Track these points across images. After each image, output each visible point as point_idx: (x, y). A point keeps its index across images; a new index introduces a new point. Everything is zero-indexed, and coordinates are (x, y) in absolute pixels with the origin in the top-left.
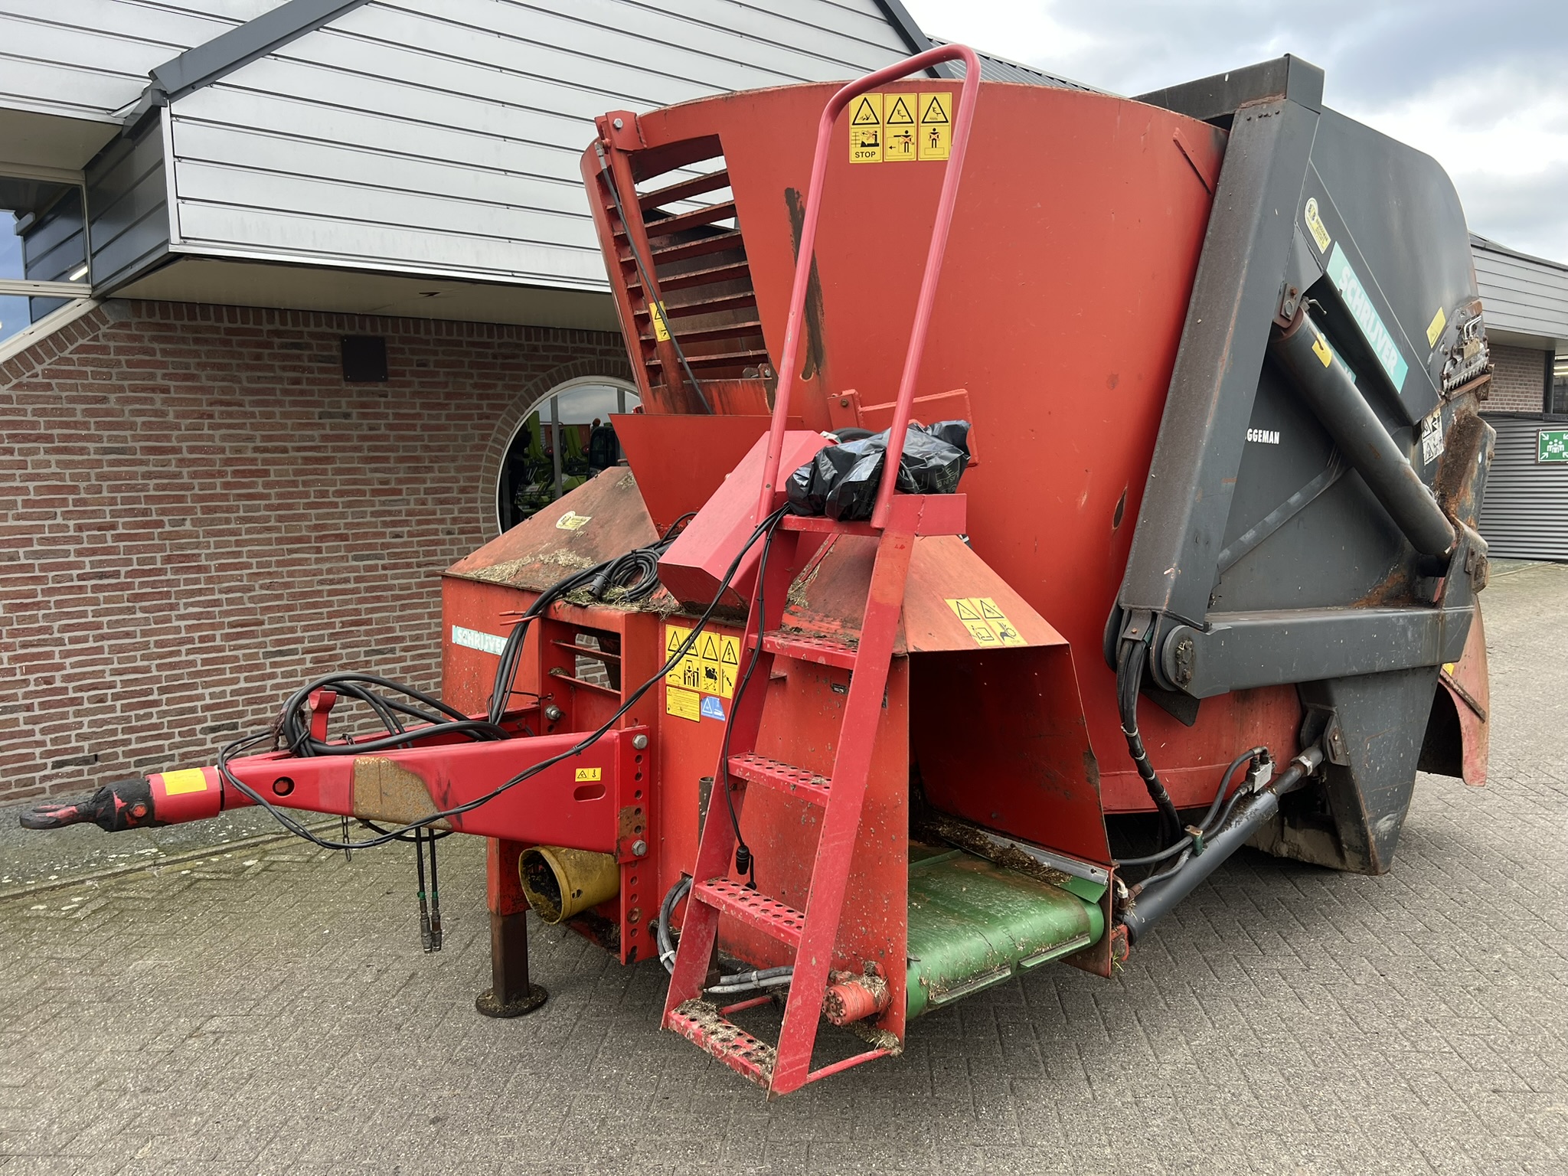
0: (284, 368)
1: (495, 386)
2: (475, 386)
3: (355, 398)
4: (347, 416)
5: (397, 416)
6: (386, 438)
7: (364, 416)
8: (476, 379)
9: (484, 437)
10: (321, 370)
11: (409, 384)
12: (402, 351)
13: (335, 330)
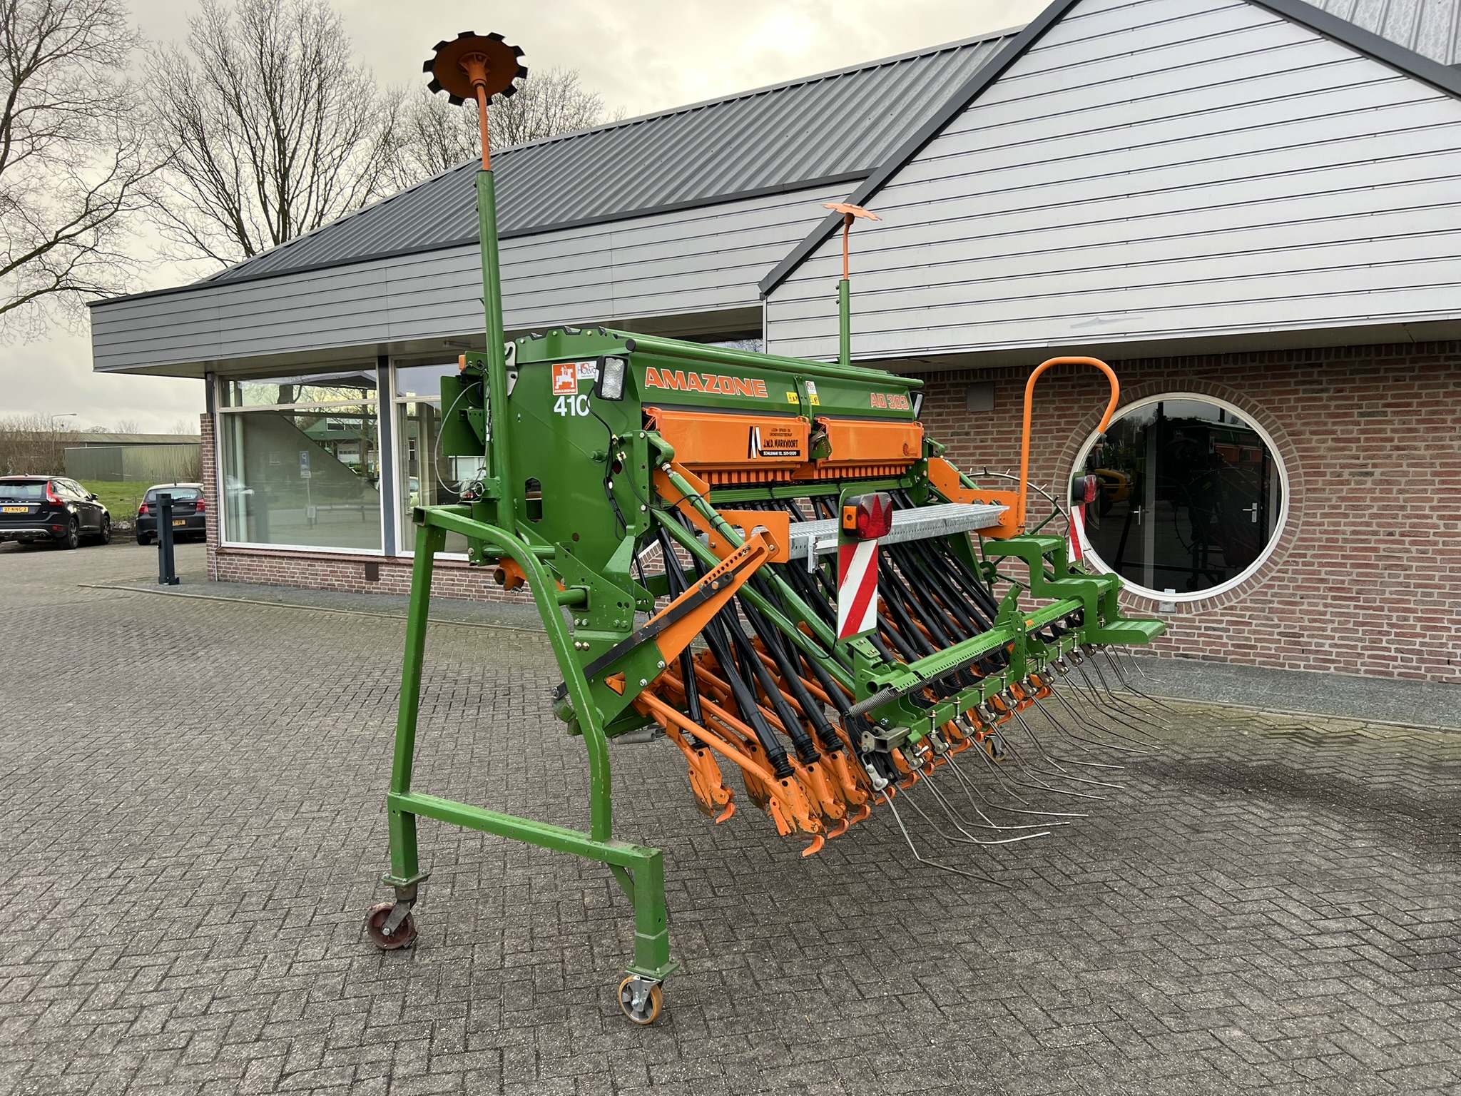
0: (933, 407)
1: (1071, 408)
2: (1056, 409)
3: (974, 423)
4: (967, 434)
5: (999, 432)
6: (991, 447)
7: (978, 433)
8: (1057, 405)
9: (1059, 445)
10: (955, 406)
11: (1008, 411)
12: (1006, 389)
13: (965, 381)
